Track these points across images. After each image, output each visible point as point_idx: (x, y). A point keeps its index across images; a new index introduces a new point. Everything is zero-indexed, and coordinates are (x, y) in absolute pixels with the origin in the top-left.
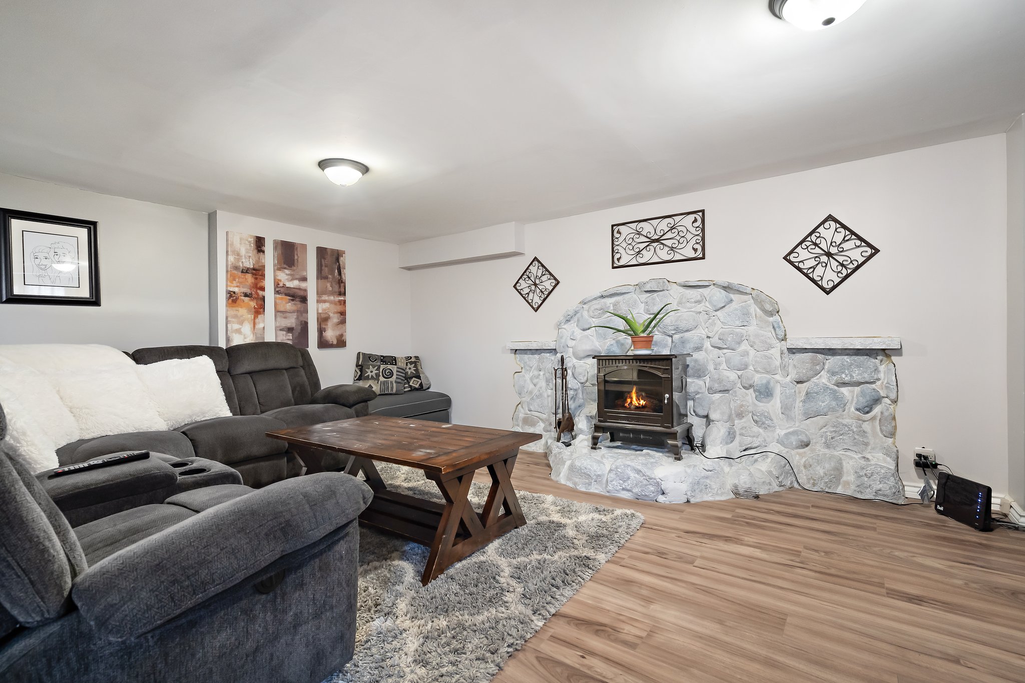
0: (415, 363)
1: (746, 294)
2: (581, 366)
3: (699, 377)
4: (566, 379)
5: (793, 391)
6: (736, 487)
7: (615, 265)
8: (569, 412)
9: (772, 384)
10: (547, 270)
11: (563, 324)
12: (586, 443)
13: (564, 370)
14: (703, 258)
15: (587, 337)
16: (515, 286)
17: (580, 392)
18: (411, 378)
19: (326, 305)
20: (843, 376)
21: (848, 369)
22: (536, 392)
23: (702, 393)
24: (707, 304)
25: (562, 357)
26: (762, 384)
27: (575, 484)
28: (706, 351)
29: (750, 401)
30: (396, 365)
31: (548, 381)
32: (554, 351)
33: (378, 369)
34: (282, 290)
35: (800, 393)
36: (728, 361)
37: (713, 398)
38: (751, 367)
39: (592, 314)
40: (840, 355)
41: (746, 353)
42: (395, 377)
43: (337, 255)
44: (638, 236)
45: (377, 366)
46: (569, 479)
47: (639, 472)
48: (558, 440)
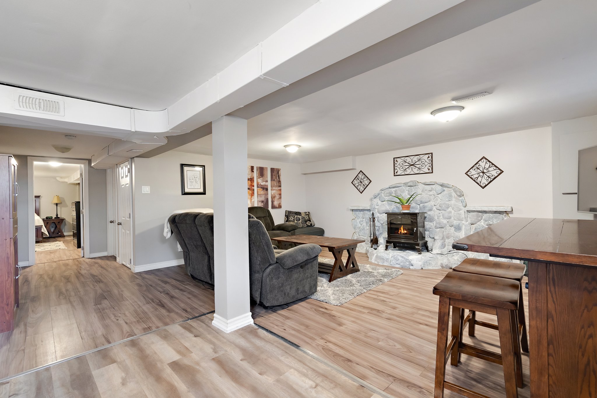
0: (308, 215)
1: (450, 188)
2: (381, 217)
3: (431, 222)
4: (374, 222)
5: (469, 228)
6: (442, 264)
7: (395, 175)
8: (376, 236)
9: (461, 225)
10: (366, 176)
11: (373, 199)
12: (383, 248)
13: (374, 218)
14: (432, 173)
15: (383, 204)
16: (352, 183)
17: (381, 227)
18: (307, 221)
19: (274, 191)
20: (490, 222)
21: (492, 219)
22: (362, 227)
23: (433, 228)
24: (434, 192)
25: (373, 213)
26: (457, 225)
27: (378, 262)
28: (434, 211)
29: (452, 232)
30: (301, 215)
31: (367, 223)
32: (369, 210)
33: (294, 217)
34: (260, 186)
35: (472, 228)
36: (443, 215)
37: (437, 231)
38: (453, 218)
39: (385, 195)
40: (489, 213)
41: (451, 212)
42: (301, 221)
43: (278, 171)
44: (405, 163)
45: (293, 216)
46: (376, 261)
47: (402, 257)
48: (372, 247)
